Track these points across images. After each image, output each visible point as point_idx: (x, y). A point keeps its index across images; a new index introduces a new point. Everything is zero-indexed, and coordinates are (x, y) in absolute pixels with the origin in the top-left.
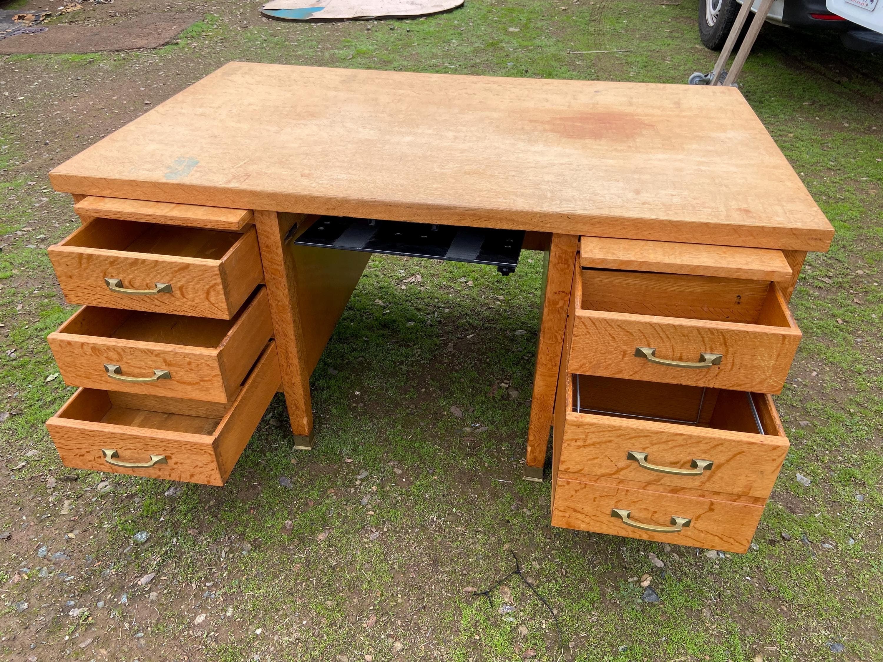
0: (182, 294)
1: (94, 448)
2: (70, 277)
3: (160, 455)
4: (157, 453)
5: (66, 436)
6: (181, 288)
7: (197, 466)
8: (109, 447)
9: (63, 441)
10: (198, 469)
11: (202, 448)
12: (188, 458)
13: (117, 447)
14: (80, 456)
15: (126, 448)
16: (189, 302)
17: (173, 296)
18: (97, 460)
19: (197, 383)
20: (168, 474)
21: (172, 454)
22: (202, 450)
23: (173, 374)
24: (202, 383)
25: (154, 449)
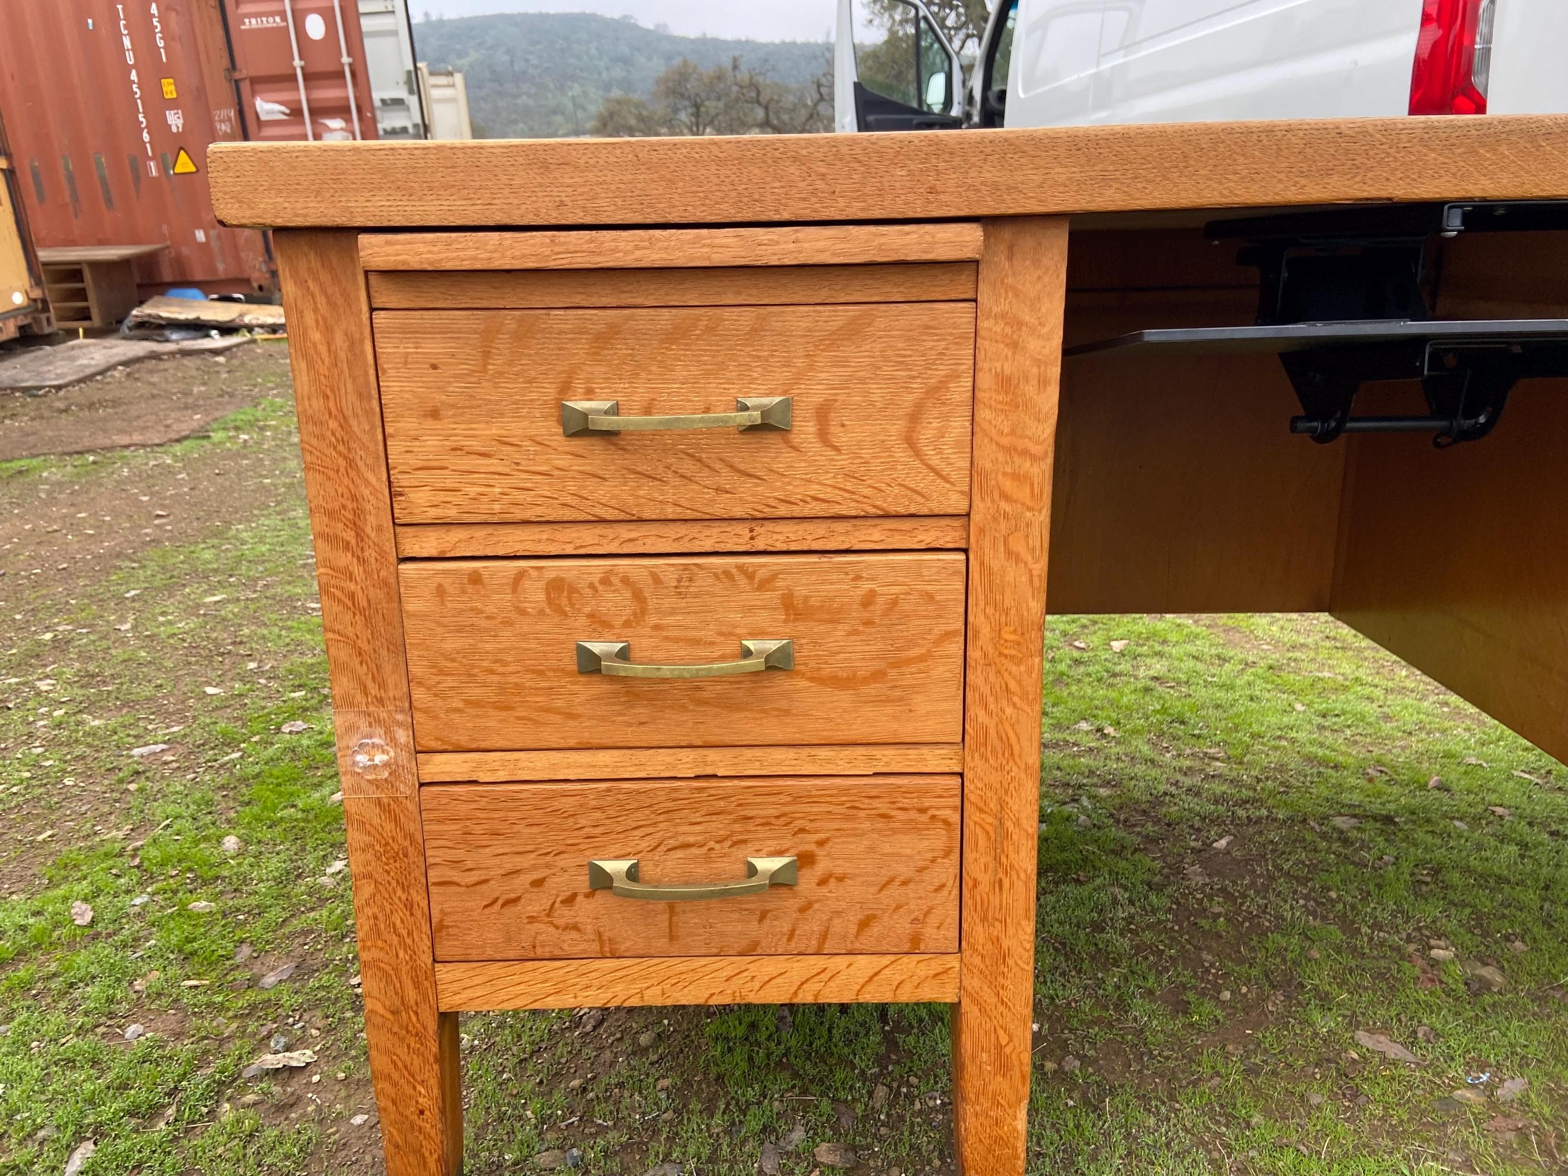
0: (823, 435)
1: (561, 862)
2: (435, 414)
3: (780, 853)
4: (772, 845)
5: (478, 829)
6: (823, 414)
7: (891, 881)
8: (615, 849)
9: (459, 854)
10: (894, 891)
11: (927, 803)
12: (871, 849)
13: (644, 844)
14: (507, 903)
15: (672, 843)
16: (843, 461)
17: (787, 442)
18: (560, 910)
19: (878, 676)
20: (786, 928)
21: (821, 843)
22: (923, 811)
23: (804, 655)
24: (892, 673)
25: (763, 832)
